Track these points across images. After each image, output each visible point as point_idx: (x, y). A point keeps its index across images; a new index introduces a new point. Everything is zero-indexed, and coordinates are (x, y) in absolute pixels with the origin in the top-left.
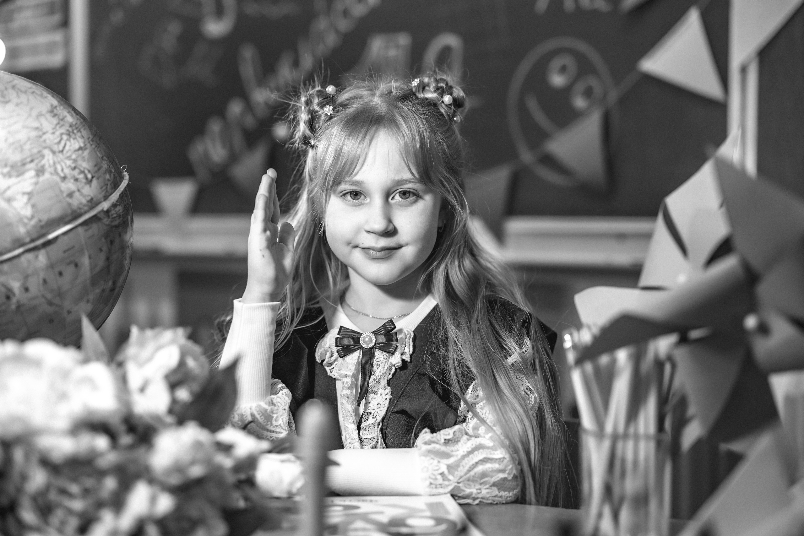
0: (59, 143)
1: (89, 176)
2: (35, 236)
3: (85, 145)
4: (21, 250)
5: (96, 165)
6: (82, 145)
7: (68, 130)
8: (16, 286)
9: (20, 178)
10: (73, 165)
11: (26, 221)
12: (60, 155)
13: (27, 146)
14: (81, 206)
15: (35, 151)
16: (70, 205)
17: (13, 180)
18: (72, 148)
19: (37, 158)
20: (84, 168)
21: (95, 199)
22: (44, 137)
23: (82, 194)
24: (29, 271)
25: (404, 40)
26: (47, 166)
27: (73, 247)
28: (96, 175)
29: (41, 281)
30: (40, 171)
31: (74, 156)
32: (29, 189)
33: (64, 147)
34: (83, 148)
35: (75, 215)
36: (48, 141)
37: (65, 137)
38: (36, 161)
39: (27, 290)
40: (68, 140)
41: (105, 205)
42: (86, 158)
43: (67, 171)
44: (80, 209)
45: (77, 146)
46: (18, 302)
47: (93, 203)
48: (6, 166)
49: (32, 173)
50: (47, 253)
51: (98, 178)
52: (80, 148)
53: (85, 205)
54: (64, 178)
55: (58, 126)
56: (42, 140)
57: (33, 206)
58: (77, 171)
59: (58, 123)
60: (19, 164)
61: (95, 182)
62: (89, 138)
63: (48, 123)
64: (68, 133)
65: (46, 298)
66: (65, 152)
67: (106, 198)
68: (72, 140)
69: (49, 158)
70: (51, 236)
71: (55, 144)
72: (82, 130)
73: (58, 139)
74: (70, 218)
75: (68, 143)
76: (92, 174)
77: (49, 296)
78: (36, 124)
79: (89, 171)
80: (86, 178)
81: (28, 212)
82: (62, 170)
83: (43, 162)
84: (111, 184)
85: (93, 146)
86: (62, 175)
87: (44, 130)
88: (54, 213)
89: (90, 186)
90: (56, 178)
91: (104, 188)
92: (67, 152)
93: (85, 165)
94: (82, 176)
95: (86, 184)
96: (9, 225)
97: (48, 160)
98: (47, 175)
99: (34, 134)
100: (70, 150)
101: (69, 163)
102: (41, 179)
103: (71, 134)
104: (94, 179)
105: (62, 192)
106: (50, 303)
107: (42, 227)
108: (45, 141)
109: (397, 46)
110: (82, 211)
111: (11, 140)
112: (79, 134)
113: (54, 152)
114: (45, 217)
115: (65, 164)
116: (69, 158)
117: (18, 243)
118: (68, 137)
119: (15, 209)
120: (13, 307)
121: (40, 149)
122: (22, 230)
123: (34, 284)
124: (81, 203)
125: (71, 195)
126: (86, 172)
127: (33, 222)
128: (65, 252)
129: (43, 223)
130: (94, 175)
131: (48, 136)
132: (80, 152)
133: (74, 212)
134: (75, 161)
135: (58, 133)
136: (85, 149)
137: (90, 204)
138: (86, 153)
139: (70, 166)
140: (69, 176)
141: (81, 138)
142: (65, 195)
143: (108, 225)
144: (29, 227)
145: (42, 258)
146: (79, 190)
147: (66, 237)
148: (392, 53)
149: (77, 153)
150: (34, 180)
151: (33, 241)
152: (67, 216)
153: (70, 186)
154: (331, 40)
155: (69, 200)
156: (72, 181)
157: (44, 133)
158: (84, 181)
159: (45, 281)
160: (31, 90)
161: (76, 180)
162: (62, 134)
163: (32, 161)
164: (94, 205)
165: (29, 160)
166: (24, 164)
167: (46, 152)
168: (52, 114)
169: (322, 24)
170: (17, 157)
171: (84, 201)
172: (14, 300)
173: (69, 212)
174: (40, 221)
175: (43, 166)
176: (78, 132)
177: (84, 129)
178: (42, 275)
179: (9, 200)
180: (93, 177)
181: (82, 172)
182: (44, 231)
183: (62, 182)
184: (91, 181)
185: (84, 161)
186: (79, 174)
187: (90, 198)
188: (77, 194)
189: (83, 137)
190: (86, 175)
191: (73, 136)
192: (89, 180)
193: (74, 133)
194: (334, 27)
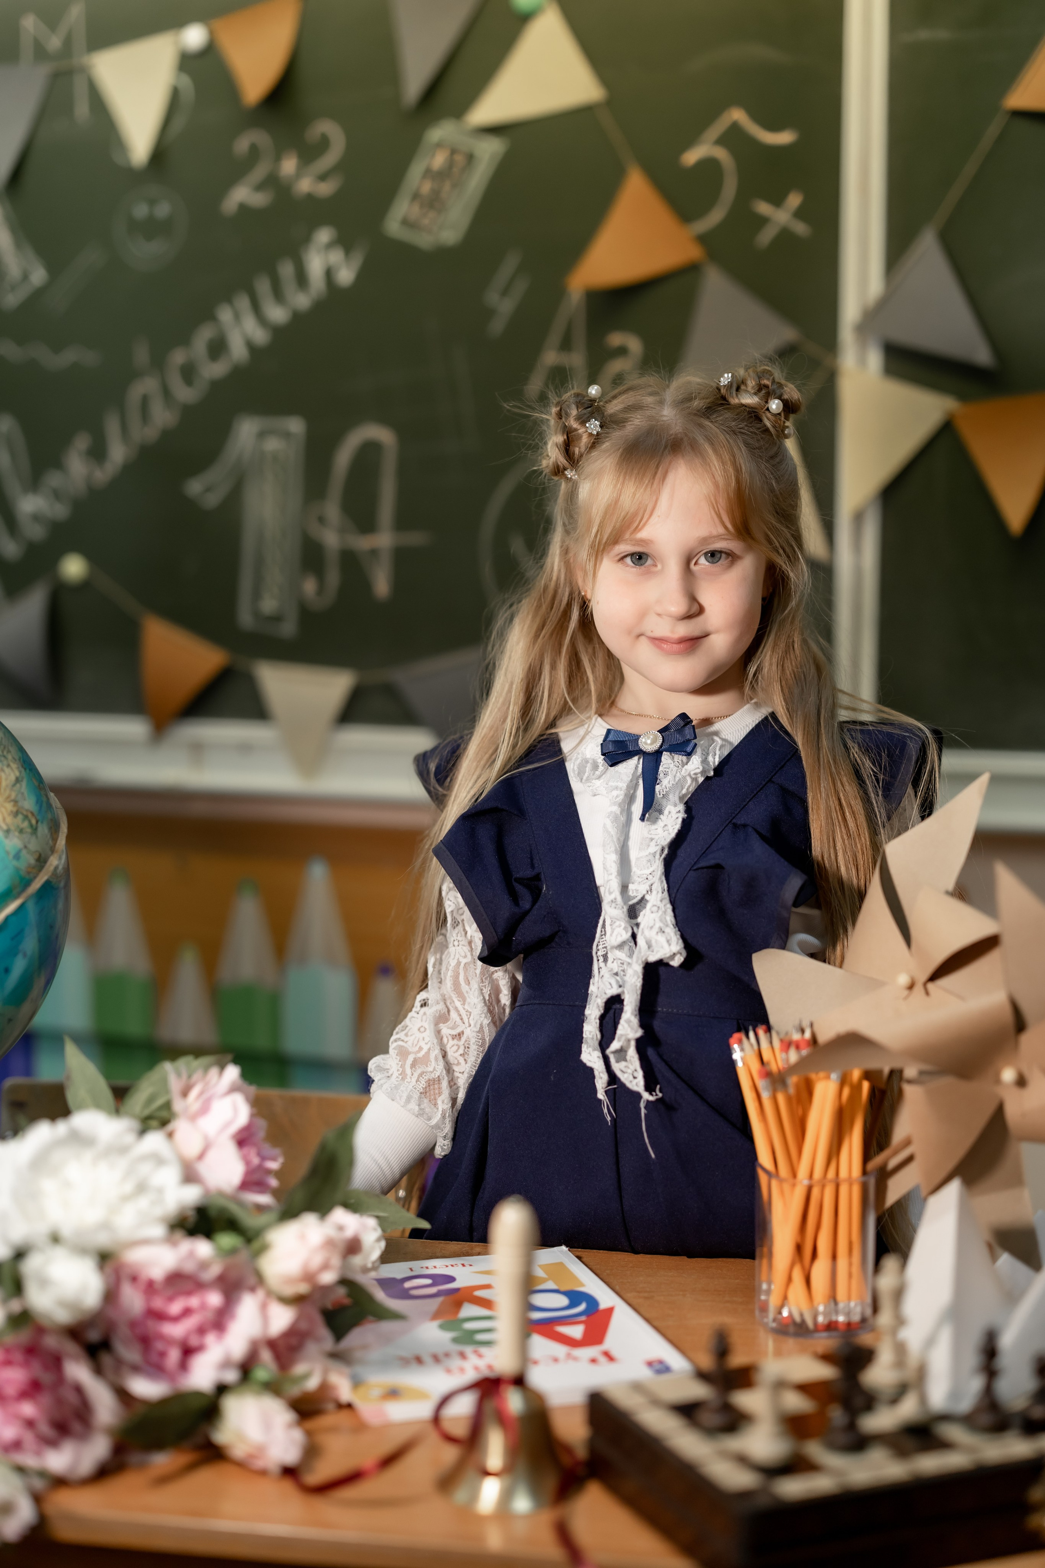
1: (34, 822)
3: (20, 772)
5: (37, 802)
6: (17, 774)
10: (15, 809)
14: (29, 871)
16: (17, 869)
18: (8, 782)
20: (27, 810)
21: (42, 855)
23: (28, 851)
27: (23, 929)
28: (39, 818)
31: (13, 795)
34: (20, 779)
35: (23, 885)
40: (2, 770)
41: (55, 861)
42: (25, 793)
43: (9, 819)
44: (28, 873)
45: (13, 778)
47: (41, 861)
51: (42, 822)
52: (18, 780)
53: (34, 868)
54: (7, 832)
58: (20, 817)
61: (40, 828)
62: (20, 759)
66: (2, 790)
67: (53, 850)
68: (5, 768)
72: (10, 748)
74: (18, 889)
75: (3, 775)
76: (36, 818)
79: (32, 814)
80: (31, 826)
82: (4, 820)
85: (28, 770)
86: (5, 827)
89: (37, 837)
92: (5, 790)
93: (27, 805)
94: (26, 824)
95: (32, 834)
100: (7, 786)
101: (9, 806)
103: (3, 759)
104: (39, 823)
105: (8, 853)
110: (31, 876)
112: (10, 757)
115: (5, 808)
116: (7, 798)
124: (29, 866)
125: (17, 856)
128: (13, 939)
132: (18, 785)
133: (21, 879)
134: (15, 802)
136: (23, 778)
137: (38, 863)
138: (24, 784)
139: (12, 812)
140: (12, 828)
141: (13, 763)
142: (11, 856)
146: (25, 847)
147: (16, 917)
148: (273, 445)
149: (15, 788)
152: (14, 887)
153: (15, 842)
154: (163, 418)
155: (16, 863)
156: (17, 834)
158: (29, 830)
161: (21, 831)
164: (42, 865)
169: (144, 386)
171: (31, 861)
173: (17, 879)
176: (8, 752)
180: (37, 822)
181: (26, 817)
183: (6, 837)
184: (36, 829)
185: (25, 800)
186: (23, 820)
187: (38, 854)
188: (24, 852)
189: (15, 760)
190: (30, 822)
191: (5, 762)
192: (34, 827)
193: (4, 756)
194: (167, 393)
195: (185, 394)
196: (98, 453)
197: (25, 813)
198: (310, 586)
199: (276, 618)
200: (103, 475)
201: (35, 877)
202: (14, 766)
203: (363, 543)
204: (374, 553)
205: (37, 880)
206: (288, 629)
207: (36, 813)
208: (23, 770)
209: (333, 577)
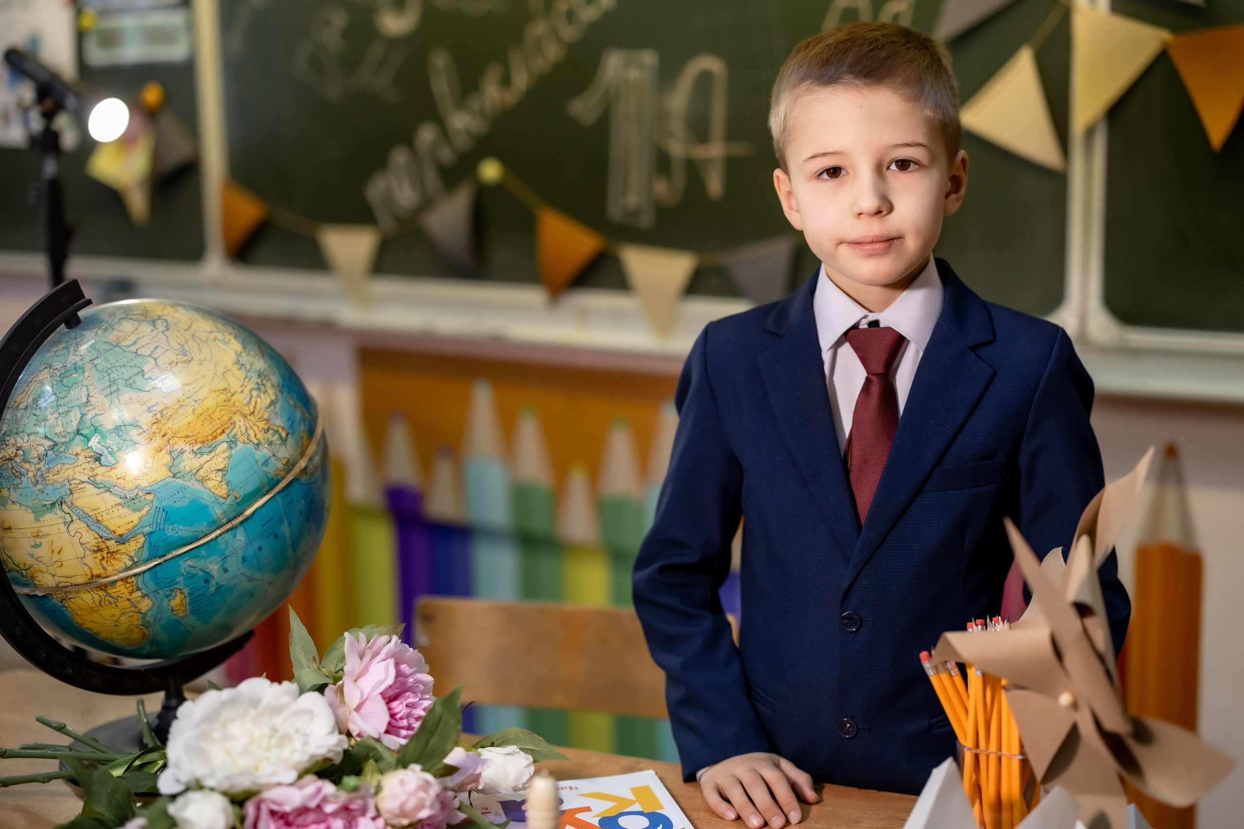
0: (249, 402)
1: (284, 435)
2: (231, 516)
3: (276, 396)
4: (218, 532)
5: (289, 418)
6: (273, 397)
7: (257, 383)
8: (214, 568)
9: (212, 454)
10: (266, 427)
11: (222, 500)
12: (252, 418)
13: (217, 415)
14: (278, 473)
15: (226, 418)
16: (266, 473)
17: (206, 458)
18: (263, 405)
19: (229, 427)
20: (277, 427)
21: (291, 460)
22: (234, 399)
23: (278, 459)
24: (228, 553)
25: (649, 58)
26: (239, 434)
27: (272, 518)
28: (291, 431)
29: (240, 560)
30: (232, 443)
31: (266, 416)
32: (221, 466)
33: (255, 407)
34: (275, 402)
35: (272, 484)
36: (237, 404)
37: (254, 393)
38: (227, 431)
39: (226, 571)
40: (258, 396)
41: (302, 464)
42: (278, 413)
43: (260, 435)
44: (277, 475)
45: (267, 401)
46: (217, 584)
47: (290, 465)
48: (196, 443)
49: (225, 445)
50: (245, 530)
51: (293, 434)
52: (272, 403)
53: (281, 471)
54: (258, 444)
55: (247, 380)
56: (231, 404)
57: (227, 483)
58: (271, 432)
59: (246, 377)
60: (210, 438)
61: (290, 440)
62: (278, 386)
63: (236, 380)
64: (257, 386)
65: (246, 576)
66: (256, 412)
67: (302, 454)
68: (262, 394)
69: (241, 424)
70: (248, 512)
71: (245, 405)
72: (271, 377)
73: (248, 399)
74: (267, 488)
75: (259, 400)
76: (286, 432)
77: (249, 573)
78: (223, 385)
79: (283, 428)
80: (281, 438)
81: (223, 491)
82: (256, 435)
83: (234, 432)
84: (306, 435)
85: (285, 394)
86: (256, 442)
87: (233, 391)
88: (250, 488)
89: (286, 446)
90: (250, 447)
91: (300, 443)
92: (259, 412)
93: (279, 422)
94: (276, 437)
95: (281, 445)
96: (205, 507)
97: (240, 427)
98: (240, 445)
99: (222, 397)
100: (261, 408)
101: (261, 425)
102: (234, 451)
103: (261, 386)
104: (289, 436)
105: (257, 461)
106: (250, 580)
107: (238, 504)
108: (234, 404)
109: (641, 66)
110: (279, 477)
111: (199, 410)
112: (269, 384)
113: (245, 416)
114: (241, 493)
115: (258, 427)
116: (260, 419)
117: (216, 525)
118: (258, 392)
119: (210, 490)
120: (212, 589)
121: (230, 415)
122: (217, 512)
123: (233, 565)
124: (277, 469)
125: (266, 463)
126: (280, 430)
127: (228, 501)
128: (263, 525)
129: (238, 501)
130: (288, 431)
131: (238, 397)
132: (272, 407)
133: (270, 480)
134: (267, 420)
135: (247, 391)
137: (286, 467)
138: (278, 405)
139: (263, 429)
140: (263, 441)
141: (272, 389)
142: (260, 464)
143: (307, 484)
144: (224, 506)
145: (241, 536)
146: (274, 455)
147: (264, 510)
148: (634, 74)
149: (268, 410)
150: (227, 454)
151: (230, 521)
152: (264, 487)
153: (265, 452)
154: (553, 52)
155: (264, 468)
156: (266, 446)
157: (232, 395)
158: (278, 442)
159: (244, 559)
160: (212, 336)
161: (271, 443)
162: (252, 390)
163: (223, 432)
164: (291, 467)
165: (220, 431)
166: (215, 438)
167: (237, 418)
168: (238, 366)
169: (539, 28)
170: (207, 430)
171: (280, 465)
172: (213, 583)
173: (266, 481)
174: (236, 498)
175: (236, 435)
176: (267, 381)
177: (273, 375)
178: (240, 555)
179: (202, 481)
180: (287, 435)
181: (277, 432)
182: (241, 508)
183: (256, 450)
184: (286, 440)
185: (277, 418)
186: (273, 435)
187: (286, 460)
188: (273, 459)
189: (273, 386)
190: (280, 435)
191: (263, 389)
192: (284, 439)
193: (263, 385)
194: (555, 33)
195: (569, 33)
196: (506, 81)
197: (276, 429)
198: (661, 188)
199: (636, 213)
200: (511, 97)
201: (283, 478)
202: (271, 391)
203: (700, 152)
204: (708, 162)
205: (284, 480)
206: (646, 220)
207: (287, 428)
208: (280, 394)
209: (679, 179)
